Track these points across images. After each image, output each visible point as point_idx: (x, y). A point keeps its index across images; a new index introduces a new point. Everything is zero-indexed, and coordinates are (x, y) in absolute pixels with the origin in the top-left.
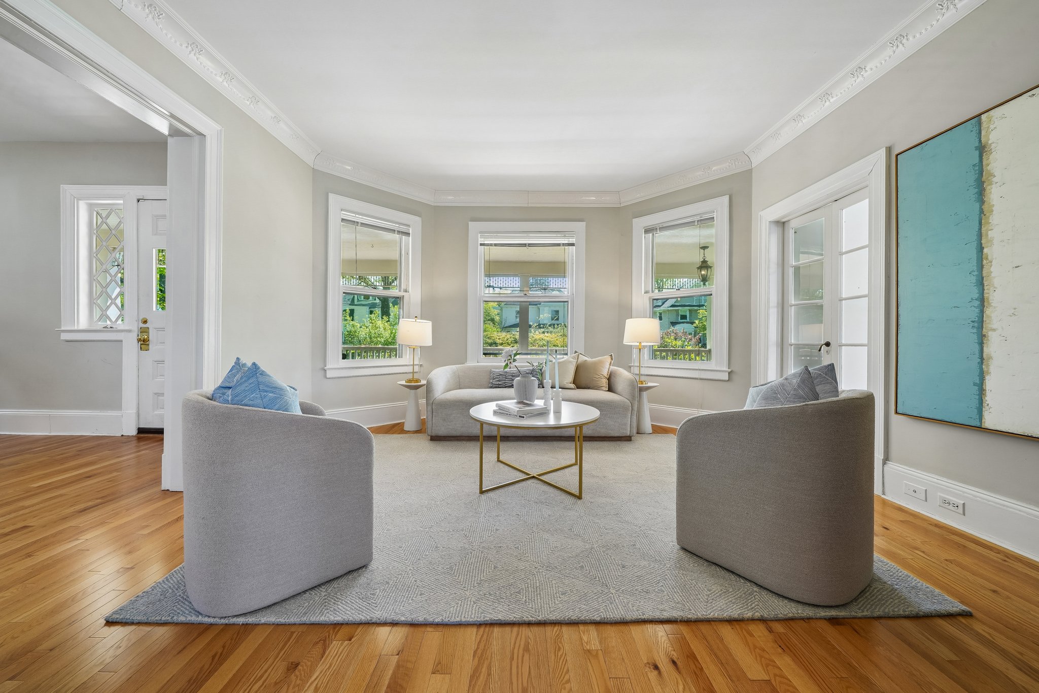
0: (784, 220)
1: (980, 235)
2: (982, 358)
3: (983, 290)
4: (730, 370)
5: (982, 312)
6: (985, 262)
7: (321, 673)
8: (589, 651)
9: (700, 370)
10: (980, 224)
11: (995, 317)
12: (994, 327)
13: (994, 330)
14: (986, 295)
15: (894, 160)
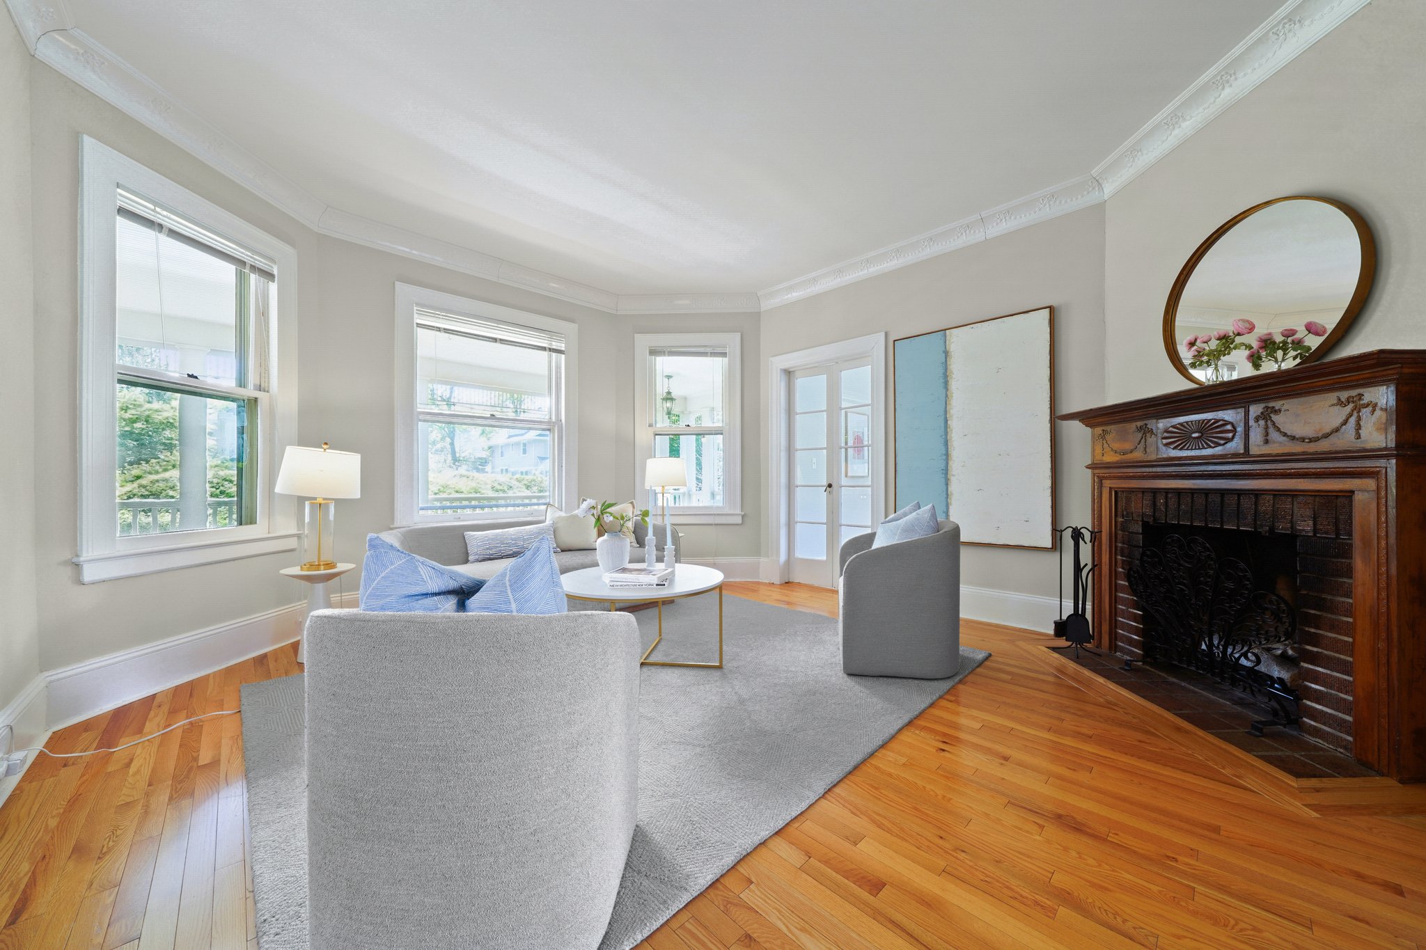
0: (791, 370)
1: (946, 412)
2: (947, 494)
3: (948, 448)
4: (743, 513)
5: (947, 463)
6: (948, 430)
7: (780, 920)
8: (904, 764)
9: (715, 514)
10: (946, 403)
11: (955, 466)
12: (954, 473)
13: (953, 475)
14: (949, 452)
15: (893, 345)
